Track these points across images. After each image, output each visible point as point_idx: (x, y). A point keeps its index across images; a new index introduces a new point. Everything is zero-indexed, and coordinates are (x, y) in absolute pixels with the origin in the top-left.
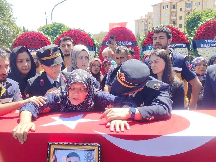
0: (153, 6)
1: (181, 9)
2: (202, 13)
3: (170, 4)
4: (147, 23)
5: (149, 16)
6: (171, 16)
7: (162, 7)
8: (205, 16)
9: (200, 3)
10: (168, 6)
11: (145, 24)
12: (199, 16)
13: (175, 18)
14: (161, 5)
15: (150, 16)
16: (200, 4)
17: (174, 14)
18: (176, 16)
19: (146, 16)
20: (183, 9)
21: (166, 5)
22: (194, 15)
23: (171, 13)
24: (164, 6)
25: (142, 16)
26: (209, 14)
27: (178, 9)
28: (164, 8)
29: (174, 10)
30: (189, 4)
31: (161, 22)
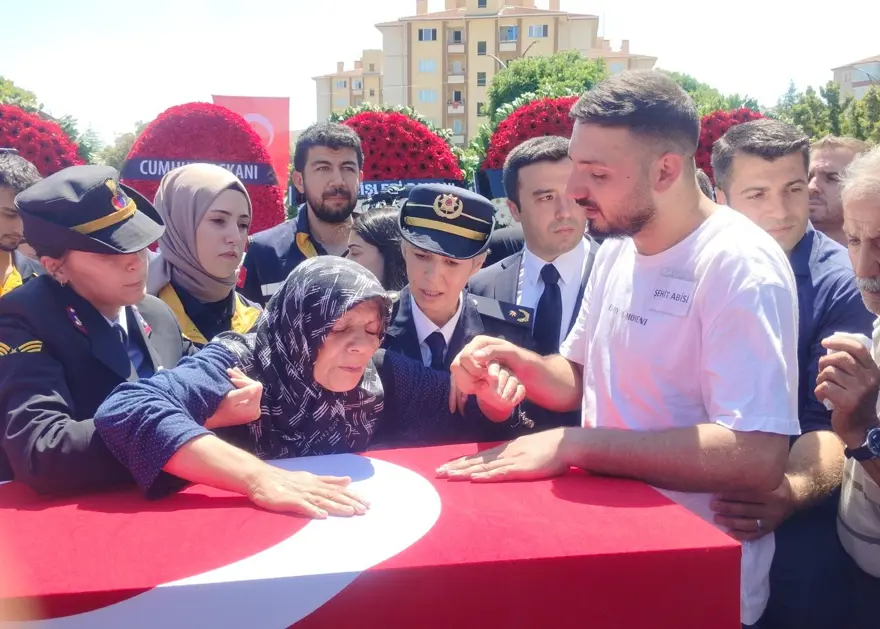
0: (379, 27)
1: (482, 48)
2: (542, 66)
3: (445, 23)
4: (359, 92)
5: (369, 64)
6: (447, 71)
7: (413, 32)
8: (554, 77)
9: (545, 27)
10: (434, 32)
11: (355, 93)
12: (532, 76)
13: (459, 80)
14: (409, 25)
15: (372, 67)
16: (545, 34)
17: (457, 65)
18: (465, 73)
19: (359, 64)
20: (490, 48)
21: (430, 26)
22: (517, 72)
23: (448, 58)
24: (421, 32)
25: (341, 65)
26: (567, 73)
27: (473, 49)
28: (421, 38)
29: (458, 49)
30: (510, 30)
31: (410, 90)
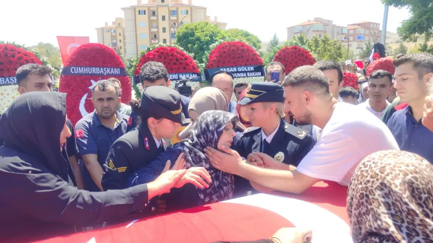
0: (123, 9)
1: (164, 18)
2: (195, 26)
3: (149, 8)
4: (115, 34)
5: (118, 24)
6: (150, 27)
7: (137, 11)
8: (200, 30)
9: (187, 11)
10: (145, 11)
11: (113, 34)
12: (192, 30)
13: (155, 30)
14: (135, 9)
15: (119, 24)
16: (187, 14)
17: (154, 24)
18: (157, 27)
19: (114, 23)
20: (167, 18)
21: (143, 9)
22: (186, 28)
23: (150, 22)
24: (139, 11)
25: (106, 23)
26: (205, 29)
27: (160, 18)
28: (139, 14)
29: (154, 18)
30: (174, 11)
31: (136, 34)
